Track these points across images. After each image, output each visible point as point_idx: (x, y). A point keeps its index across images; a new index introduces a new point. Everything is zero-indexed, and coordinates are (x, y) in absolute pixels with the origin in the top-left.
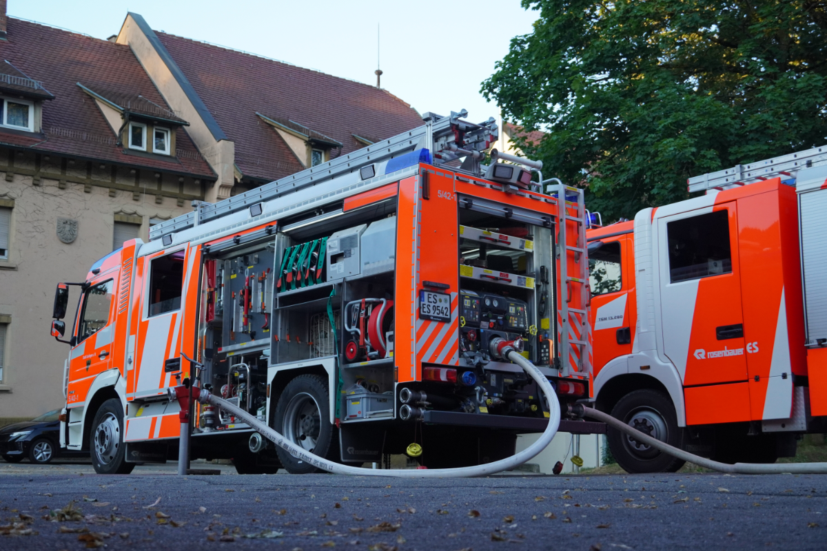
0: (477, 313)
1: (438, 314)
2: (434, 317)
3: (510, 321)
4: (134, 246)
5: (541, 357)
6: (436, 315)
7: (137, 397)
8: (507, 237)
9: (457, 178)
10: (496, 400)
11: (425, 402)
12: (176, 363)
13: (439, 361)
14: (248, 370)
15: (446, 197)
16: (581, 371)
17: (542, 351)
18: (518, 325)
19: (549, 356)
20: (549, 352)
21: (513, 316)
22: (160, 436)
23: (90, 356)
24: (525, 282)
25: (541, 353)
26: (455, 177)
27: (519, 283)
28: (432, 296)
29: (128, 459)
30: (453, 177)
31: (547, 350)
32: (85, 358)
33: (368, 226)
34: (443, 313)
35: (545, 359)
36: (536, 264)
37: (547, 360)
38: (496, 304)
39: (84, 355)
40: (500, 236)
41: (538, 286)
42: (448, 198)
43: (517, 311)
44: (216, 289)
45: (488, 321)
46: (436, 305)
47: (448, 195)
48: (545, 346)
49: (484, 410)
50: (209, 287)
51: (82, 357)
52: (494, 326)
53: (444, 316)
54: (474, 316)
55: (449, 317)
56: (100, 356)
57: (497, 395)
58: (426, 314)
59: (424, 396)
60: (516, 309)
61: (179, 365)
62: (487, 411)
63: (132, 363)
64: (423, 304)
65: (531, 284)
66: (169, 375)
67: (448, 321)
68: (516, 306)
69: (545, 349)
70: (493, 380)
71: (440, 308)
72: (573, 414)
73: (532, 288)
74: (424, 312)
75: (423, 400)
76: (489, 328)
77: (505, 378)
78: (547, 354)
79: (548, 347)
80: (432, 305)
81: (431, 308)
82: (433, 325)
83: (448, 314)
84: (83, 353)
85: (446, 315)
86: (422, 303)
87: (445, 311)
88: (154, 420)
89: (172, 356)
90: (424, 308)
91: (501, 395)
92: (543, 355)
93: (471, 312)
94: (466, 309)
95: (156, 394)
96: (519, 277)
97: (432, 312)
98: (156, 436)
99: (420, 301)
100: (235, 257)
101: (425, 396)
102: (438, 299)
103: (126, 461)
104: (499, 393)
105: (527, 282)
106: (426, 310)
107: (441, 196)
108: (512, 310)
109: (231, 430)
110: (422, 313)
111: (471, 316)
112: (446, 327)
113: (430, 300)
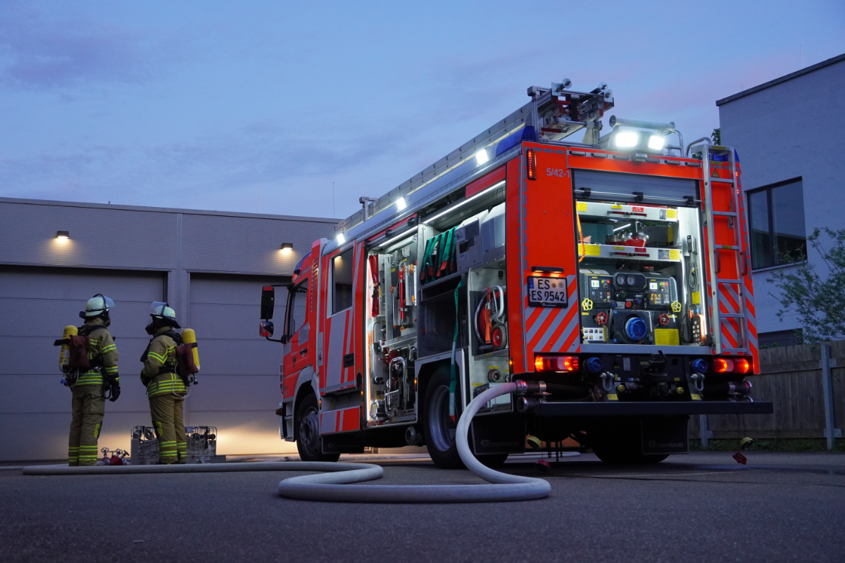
0: (608, 293)
1: (553, 300)
2: (546, 303)
3: (652, 299)
4: (319, 246)
5: (693, 334)
6: (549, 301)
7: (327, 392)
8: (642, 209)
9: (570, 153)
10: (632, 385)
11: (544, 393)
12: (350, 359)
13: (555, 349)
14: (404, 364)
15: (557, 174)
16: (741, 346)
17: (694, 327)
18: (662, 302)
19: (700, 333)
20: (700, 329)
21: (654, 293)
22: (343, 429)
23: (295, 353)
24: (668, 255)
25: (693, 330)
26: (568, 151)
27: (660, 258)
28: (543, 282)
29: (324, 451)
30: (565, 152)
31: (698, 327)
32: (292, 355)
33: (489, 211)
34: (558, 299)
35: (696, 336)
36: (683, 234)
37: (698, 337)
38: (631, 282)
39: (292, 352)
40: (634, 208)
41: (687, 259)
42: (560, 176)
43: (660, 288)
44: (379, 284)
45: (624, 301)
46: (549, 291)
47: (559, 173)
48: (695, 323)
49: (614, 397)
50: (374, 282)
51: (289, 354)
52: (632, 305)
53: (560, 302)
54: (605, 297)
55: (565, 302)
56: (301, 353)
57: (632, 379)
58: (537, 301)
59: (543, 386)
60: (658, 285)
61: (353, 360)
62: (616, 399)
63: (322, 360)
64: (533, 291)
65: (676, 256)
66: (347, 369)
67: (565, 306)
68: (658, 281)
69: (696, 326)
70: (627, 364)
71: (554, 294)
72: (737, 393)
73: (678, 261)
74: (533, 299)
75: (543, 391)
76: (626, 308)
77: (642, 361)
78: (698, 331)
79: (699, 323)
80: (543, 291)
81: (542, 295)
82: (546, 313)
83: (565, 298)
84: (290, 350)
85: (561, 300)
86: (531, 290)
87: (560, 297)
88: (339, 413)
89: (348, 353)
90: (533, 295)
91: (638, 379)
92: (694, 332)
93: (601, 293)
94: (594, 290)
95: (339, 389)
96: (659, 251)
97: (544, 298)
98: (341, 429)
99: (529, 288)
100: (394, 251)
101: (545, 386)
102: (550, 284)
103: (323, 452)
104: (635, 377)
105: (670, 254)
106: (536, 297)
107: (551, 174)
108: (653, 286)
109: (396, 422)
110: (531, 300)
111: (601, 297)
112: (563, 313)
113: (541, 286)
